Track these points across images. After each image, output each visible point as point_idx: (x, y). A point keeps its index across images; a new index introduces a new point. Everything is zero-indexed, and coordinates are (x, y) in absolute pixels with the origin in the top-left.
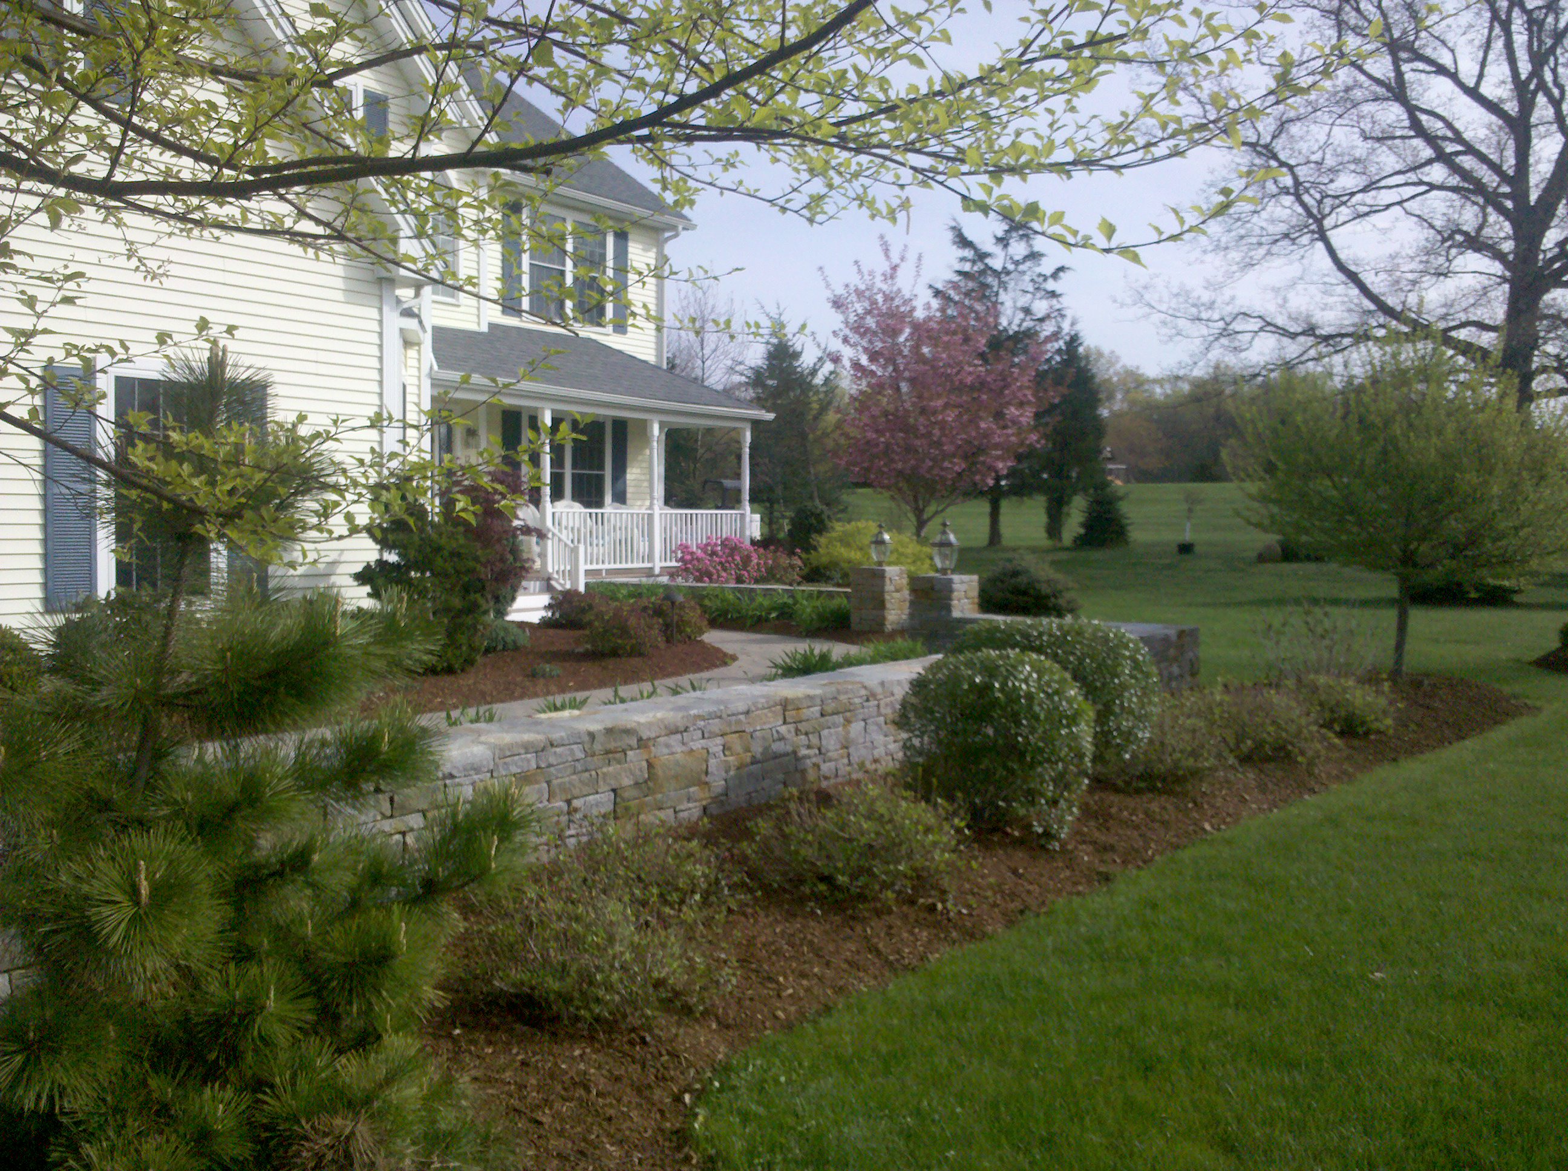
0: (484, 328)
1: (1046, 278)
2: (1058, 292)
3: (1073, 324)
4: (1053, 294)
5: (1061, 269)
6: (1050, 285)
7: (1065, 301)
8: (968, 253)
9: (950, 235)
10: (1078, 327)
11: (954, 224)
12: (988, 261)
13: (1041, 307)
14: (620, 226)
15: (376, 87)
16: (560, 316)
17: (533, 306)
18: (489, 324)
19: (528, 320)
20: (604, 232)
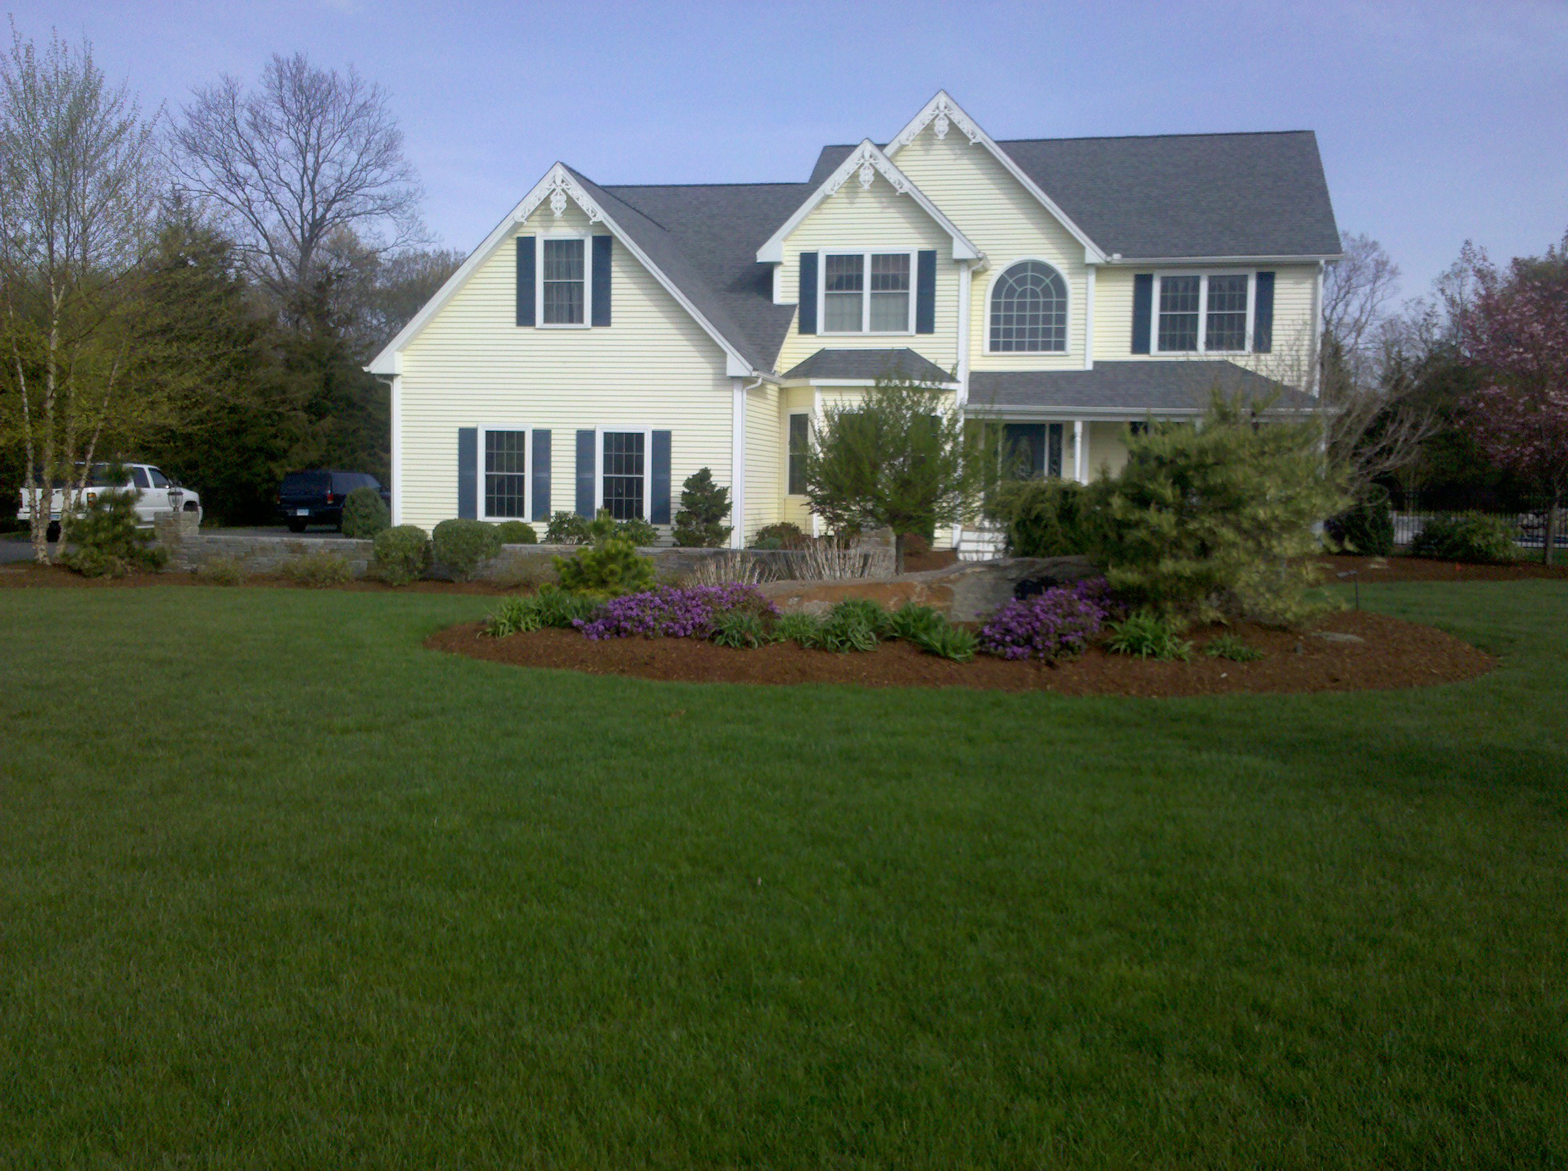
0: (1088, 367)
14: (1265, 270)
15: (927, 247)
16: (1193, 347)
17: (1165, 344)
18: (1096, 363)
19: (1156, 354)
20: (1244, 279)
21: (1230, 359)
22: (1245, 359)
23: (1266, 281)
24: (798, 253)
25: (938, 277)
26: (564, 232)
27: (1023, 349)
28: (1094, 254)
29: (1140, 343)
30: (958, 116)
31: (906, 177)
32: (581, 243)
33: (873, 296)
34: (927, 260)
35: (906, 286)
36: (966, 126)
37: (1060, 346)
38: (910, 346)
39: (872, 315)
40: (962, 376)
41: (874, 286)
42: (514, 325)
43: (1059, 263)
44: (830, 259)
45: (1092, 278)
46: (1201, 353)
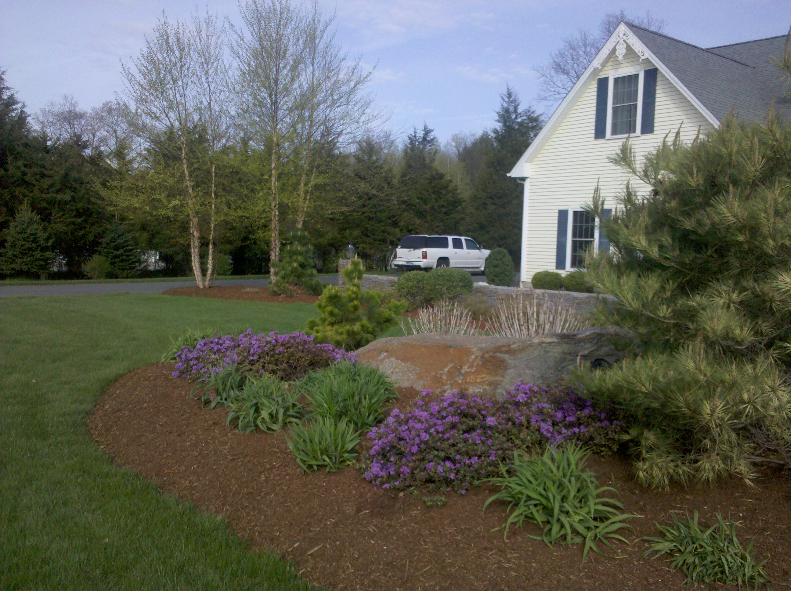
26: (626, 70)
32: (637, 76)
42: (593, 139)
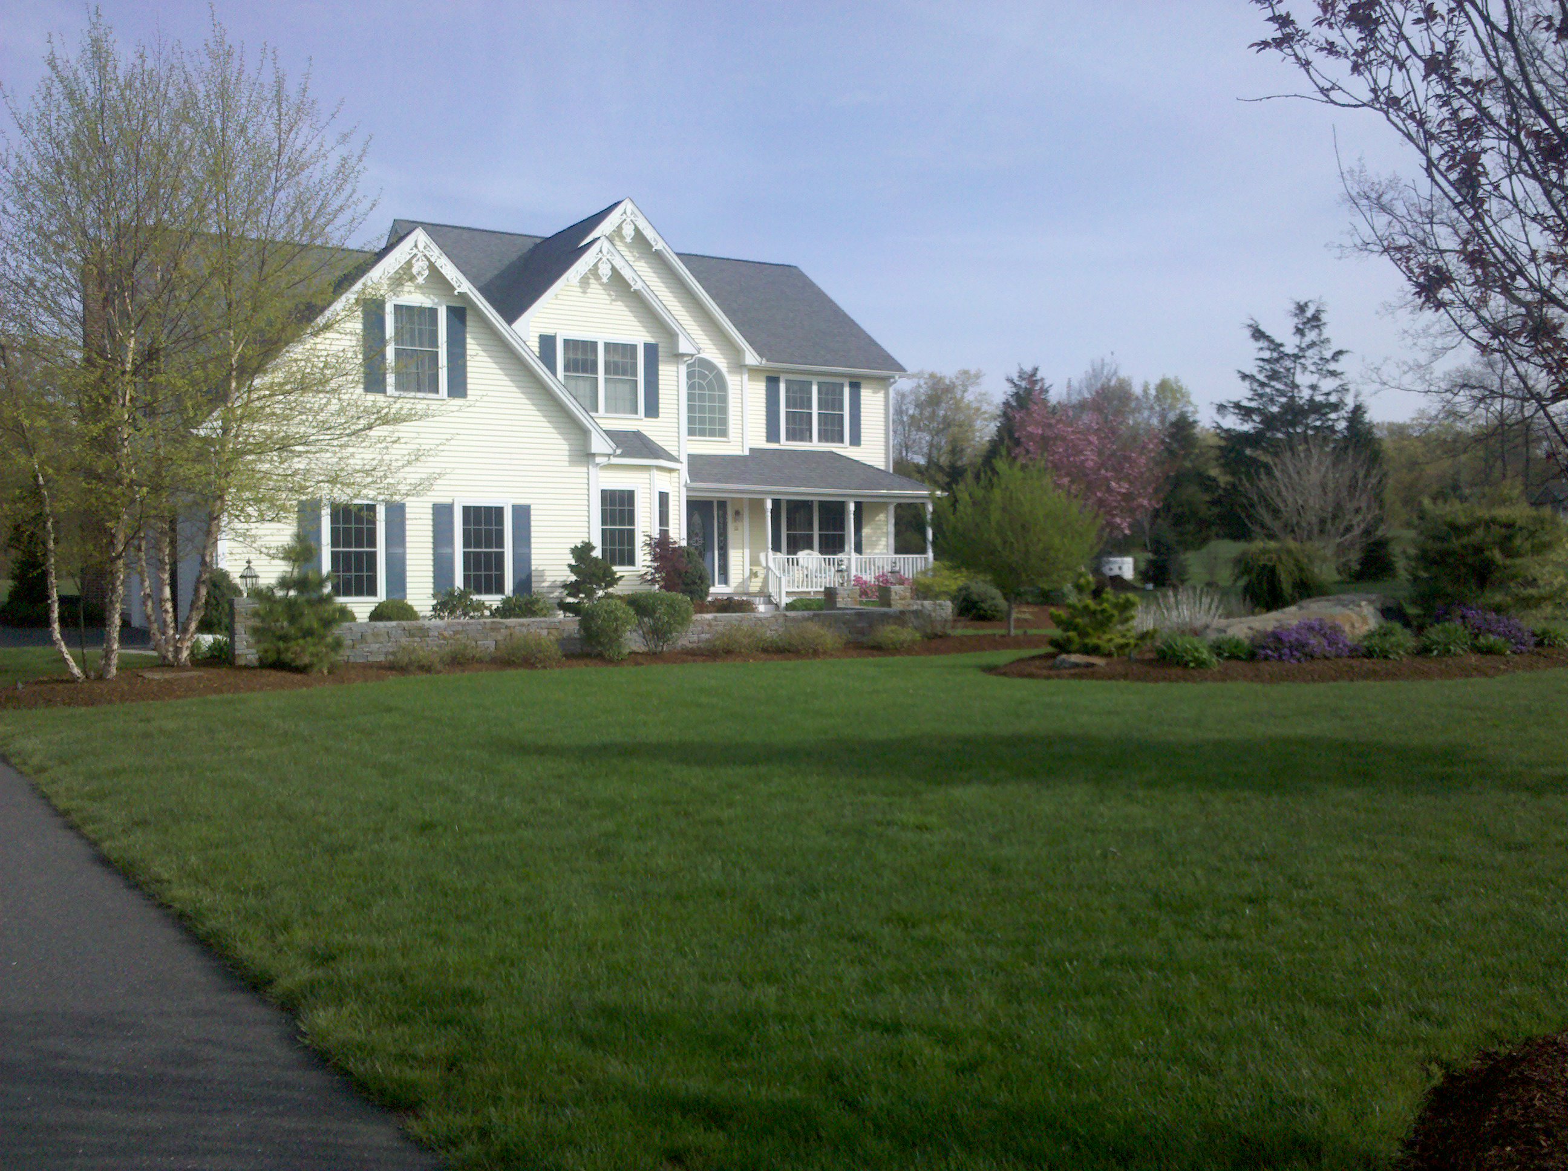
0: (747, 453)
1: (1327, 361)
2: (1339, 370)
3: (1356, 396)
4: (1333, 374)
5: (1340, 353)
6: (1332, 366)
7: (1346, 378)
8: (1263, 343)
9: (1248, 333)
10: (1360, 399)
11: (1250, 322)
12: (1282, 349)
13: (1328, 384)
14: (854, 380)
15: (651, 340)
16: (810, 439)
17: (792, 436)
18: (751, 450)
19: (785, 444)
20: (842, 385)
21: (834, 450)
22: (845, 450)
23: (855, 386)
24: (538, 335)
25: (660, 368)
26: (416, 299)
27: (704, 435)
28: (751, 358)
29: (772, 434)
30: (642, 224)
31: (639, 276)
32: (433, 312)
33: (607, 380)
34: (651, 351)
35: (634, 373)
36: (650, 234)
37: (724, 433)
38: (640, 429)
39: (606, 398)
40: (684, 459)
41: (607, 372)
42: (362, 390)
43: (721, 362)
44: (567, 342)
45: (746, 377)
46: (815, 445)
